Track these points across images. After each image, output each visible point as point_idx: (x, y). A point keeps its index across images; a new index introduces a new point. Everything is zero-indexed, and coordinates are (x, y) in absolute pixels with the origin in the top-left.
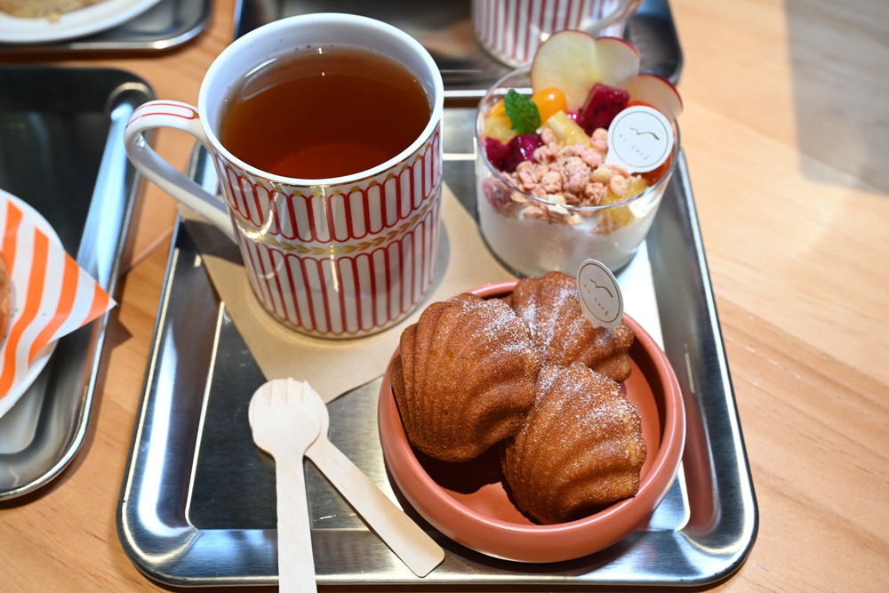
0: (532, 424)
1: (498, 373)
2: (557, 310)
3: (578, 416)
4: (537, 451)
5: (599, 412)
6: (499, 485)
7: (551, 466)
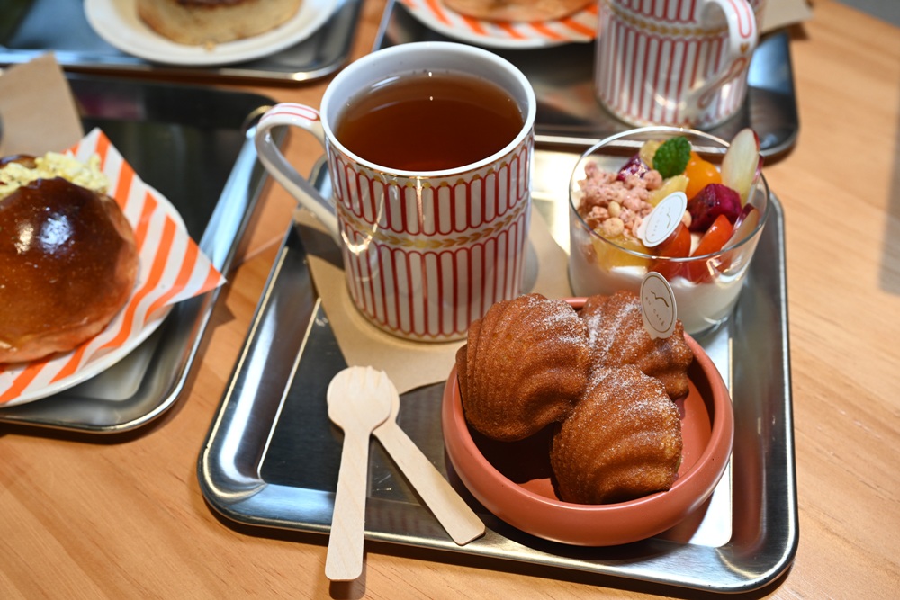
0: (579, 411)
1: (550, 358)
2: (620, 320)
3: (620, 406)
4: (579, 437)
5: (641, 405)
6: (548, 481)
7: (589, 449)
